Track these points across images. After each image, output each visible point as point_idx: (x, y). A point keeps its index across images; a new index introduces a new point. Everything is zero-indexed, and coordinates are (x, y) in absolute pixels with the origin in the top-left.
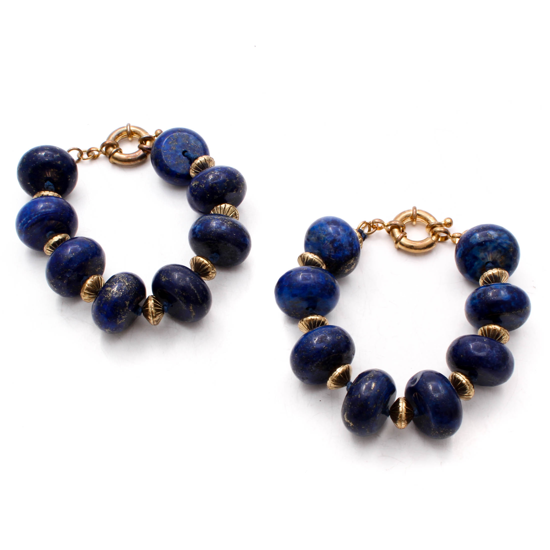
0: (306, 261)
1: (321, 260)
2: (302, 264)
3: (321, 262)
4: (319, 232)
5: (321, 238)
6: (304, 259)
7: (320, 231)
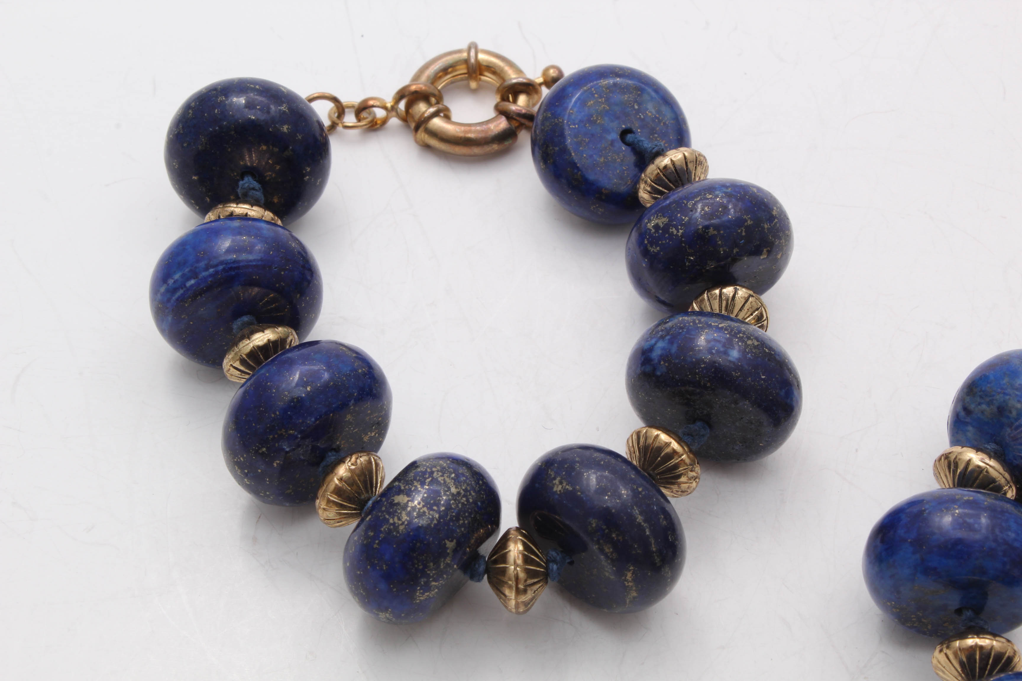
0: (960, 473)
1: (1007, 475)
2: (948, 481)
3: (1006, 479)
4: (1004, 393)
5: (1011, 412)
6: (956, 465)
7: (1009, 391)
